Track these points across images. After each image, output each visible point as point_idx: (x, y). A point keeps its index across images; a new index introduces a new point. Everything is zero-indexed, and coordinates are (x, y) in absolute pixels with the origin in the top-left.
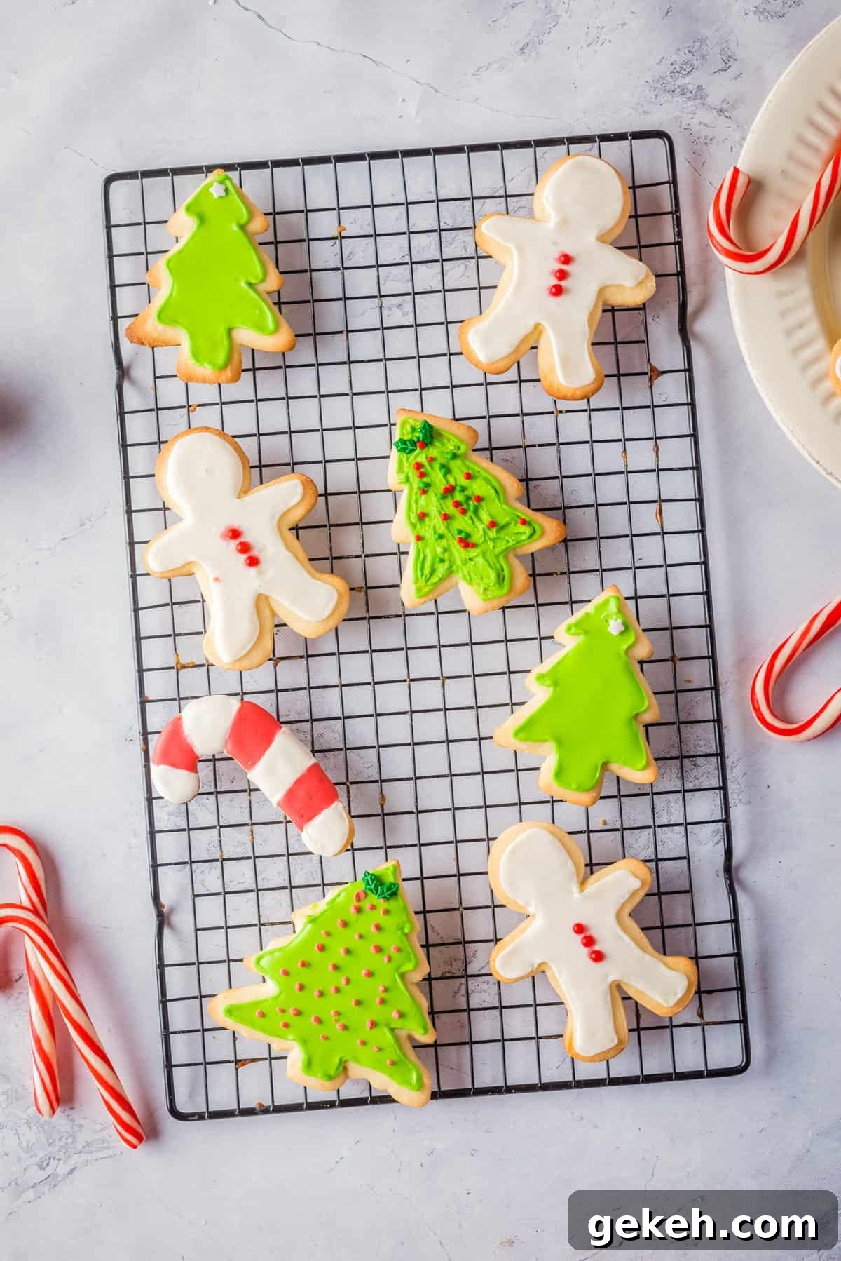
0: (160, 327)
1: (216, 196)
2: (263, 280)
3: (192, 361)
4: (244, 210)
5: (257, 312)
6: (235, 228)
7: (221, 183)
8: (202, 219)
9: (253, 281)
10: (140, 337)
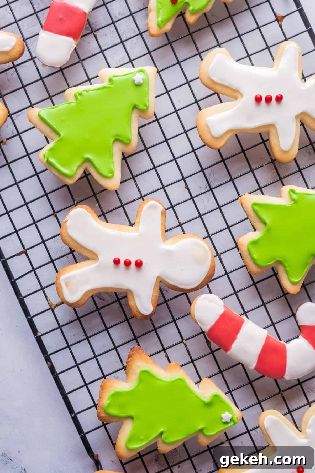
0: (138, 371)
1: (223, 415)
2: (164, 443)
3: (113, 391)
4: (212, 433)
5: (142, 437)
6: (201, 426)
7: (232, 420)
8: (208, 405)
9: (164, 436)
10: (133, 356)
